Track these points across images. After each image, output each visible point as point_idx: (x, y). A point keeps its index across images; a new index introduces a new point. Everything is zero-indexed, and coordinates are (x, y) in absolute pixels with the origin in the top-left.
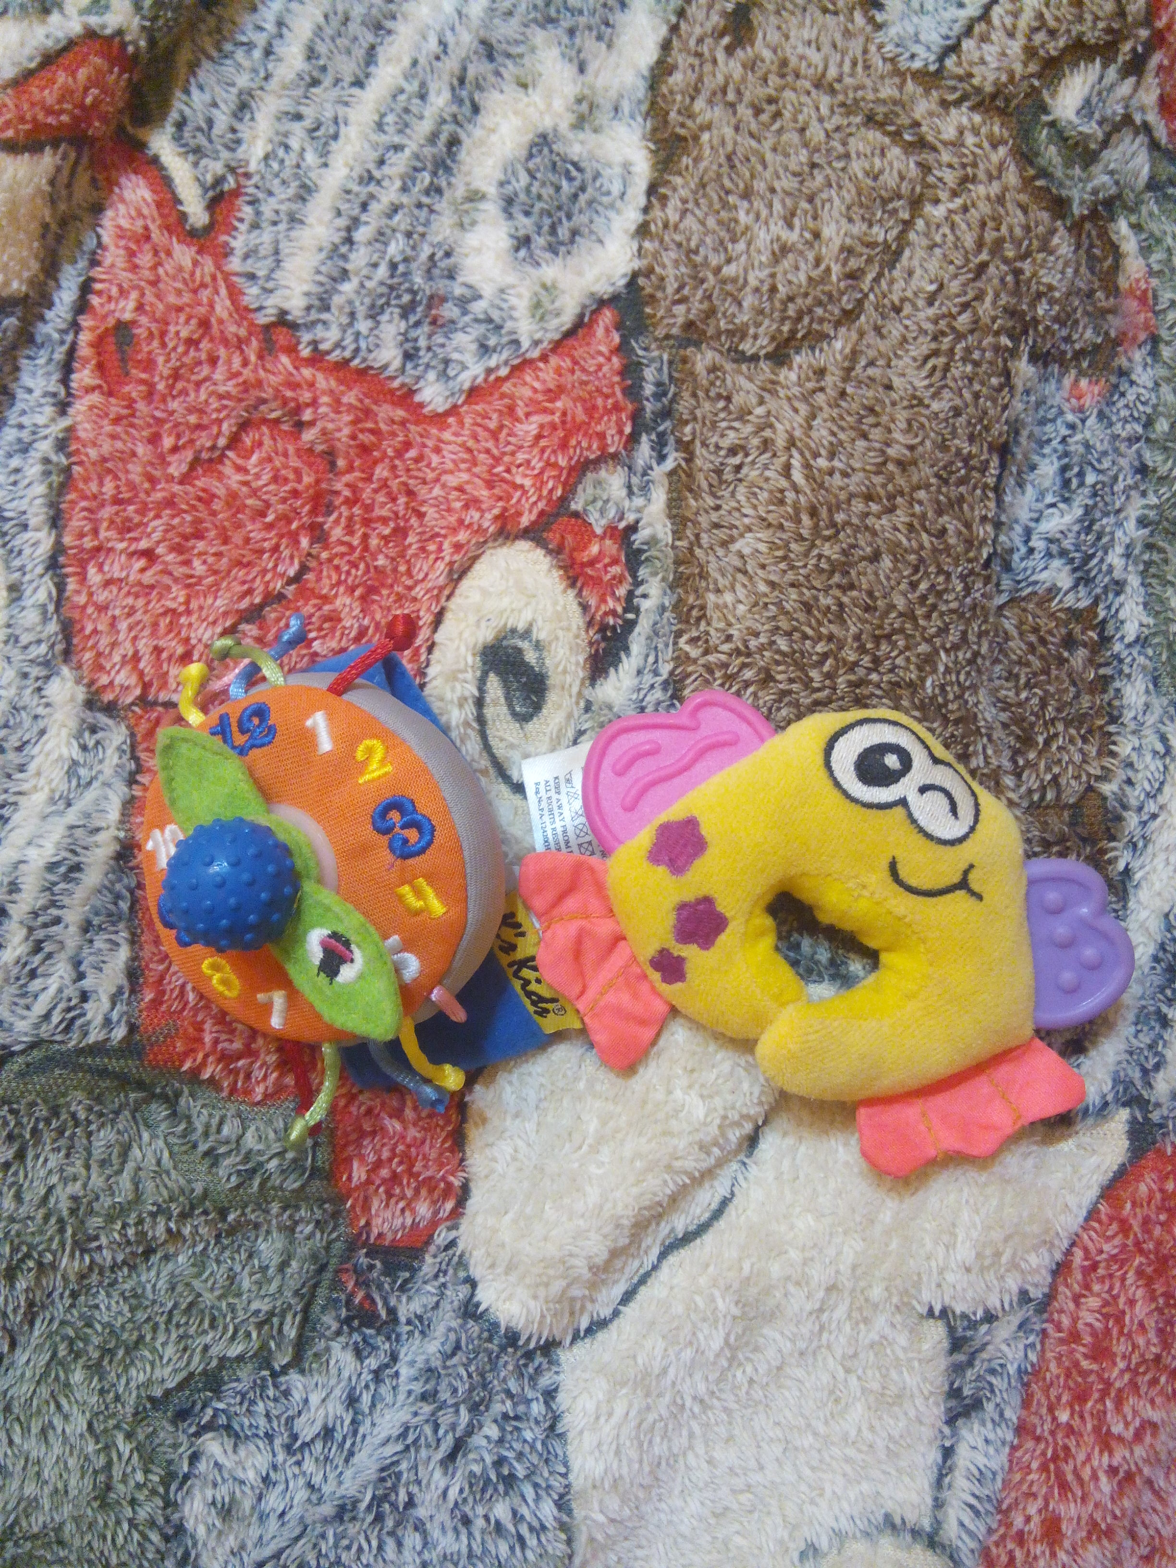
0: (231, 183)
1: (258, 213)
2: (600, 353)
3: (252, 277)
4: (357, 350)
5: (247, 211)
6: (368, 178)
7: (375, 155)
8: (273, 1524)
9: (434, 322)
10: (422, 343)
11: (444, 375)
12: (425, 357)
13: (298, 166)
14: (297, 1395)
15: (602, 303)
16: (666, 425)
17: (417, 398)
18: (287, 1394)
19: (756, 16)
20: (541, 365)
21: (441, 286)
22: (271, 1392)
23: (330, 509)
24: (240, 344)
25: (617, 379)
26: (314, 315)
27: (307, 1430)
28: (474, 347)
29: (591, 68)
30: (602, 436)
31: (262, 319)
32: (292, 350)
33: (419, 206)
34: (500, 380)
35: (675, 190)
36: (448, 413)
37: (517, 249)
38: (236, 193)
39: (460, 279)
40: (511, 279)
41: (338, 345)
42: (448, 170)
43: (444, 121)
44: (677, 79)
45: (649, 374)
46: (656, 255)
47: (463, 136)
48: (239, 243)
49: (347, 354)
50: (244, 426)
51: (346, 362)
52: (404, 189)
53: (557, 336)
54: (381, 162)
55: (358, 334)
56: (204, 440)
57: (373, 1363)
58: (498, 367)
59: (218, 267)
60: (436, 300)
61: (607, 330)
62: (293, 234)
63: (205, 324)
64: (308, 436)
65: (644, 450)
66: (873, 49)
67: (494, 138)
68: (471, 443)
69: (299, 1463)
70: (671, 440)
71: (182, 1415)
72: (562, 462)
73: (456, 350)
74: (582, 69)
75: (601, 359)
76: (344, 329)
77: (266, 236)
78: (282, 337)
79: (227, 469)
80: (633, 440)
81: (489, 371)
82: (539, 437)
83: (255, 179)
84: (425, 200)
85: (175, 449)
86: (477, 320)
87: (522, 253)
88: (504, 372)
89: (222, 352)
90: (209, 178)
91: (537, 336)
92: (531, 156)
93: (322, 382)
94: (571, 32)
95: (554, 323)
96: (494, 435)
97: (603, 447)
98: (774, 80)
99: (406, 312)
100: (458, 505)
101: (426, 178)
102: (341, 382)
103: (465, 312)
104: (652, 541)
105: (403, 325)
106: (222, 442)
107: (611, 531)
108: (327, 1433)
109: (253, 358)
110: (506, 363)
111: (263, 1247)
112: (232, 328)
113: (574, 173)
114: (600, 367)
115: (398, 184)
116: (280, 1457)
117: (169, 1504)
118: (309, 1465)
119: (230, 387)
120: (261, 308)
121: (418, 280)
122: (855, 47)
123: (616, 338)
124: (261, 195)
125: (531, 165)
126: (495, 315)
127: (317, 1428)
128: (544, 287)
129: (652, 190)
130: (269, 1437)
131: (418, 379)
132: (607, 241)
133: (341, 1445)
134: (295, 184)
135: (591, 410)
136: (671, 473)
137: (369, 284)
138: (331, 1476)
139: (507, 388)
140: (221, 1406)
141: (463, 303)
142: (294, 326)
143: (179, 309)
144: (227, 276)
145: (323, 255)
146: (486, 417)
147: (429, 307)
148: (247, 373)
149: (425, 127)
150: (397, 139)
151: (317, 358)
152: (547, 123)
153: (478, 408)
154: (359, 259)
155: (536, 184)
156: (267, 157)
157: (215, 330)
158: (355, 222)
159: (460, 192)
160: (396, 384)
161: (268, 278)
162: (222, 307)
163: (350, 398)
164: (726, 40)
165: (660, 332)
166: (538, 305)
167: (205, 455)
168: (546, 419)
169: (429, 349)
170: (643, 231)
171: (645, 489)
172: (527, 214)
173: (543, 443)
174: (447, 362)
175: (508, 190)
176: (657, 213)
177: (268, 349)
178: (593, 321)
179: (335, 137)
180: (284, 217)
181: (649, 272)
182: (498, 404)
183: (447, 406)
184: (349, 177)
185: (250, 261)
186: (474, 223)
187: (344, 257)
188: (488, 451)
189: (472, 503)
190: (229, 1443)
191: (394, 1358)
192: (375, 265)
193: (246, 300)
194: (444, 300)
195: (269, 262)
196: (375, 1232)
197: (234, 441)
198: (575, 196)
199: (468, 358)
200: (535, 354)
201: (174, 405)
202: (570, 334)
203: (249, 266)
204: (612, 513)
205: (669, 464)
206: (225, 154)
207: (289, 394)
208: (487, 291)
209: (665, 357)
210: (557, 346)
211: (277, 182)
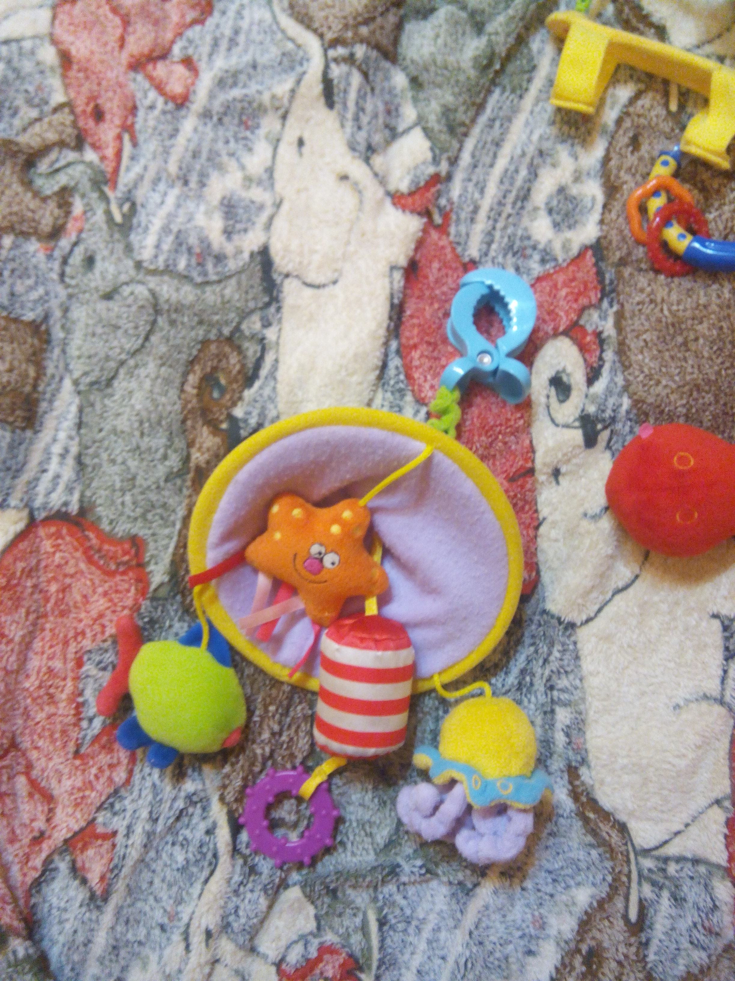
0: (448, 207)
1: (459, 218)
2: (588, 266)
3: (459, 243)
5: (455, 218)
6: (500, 203)
7: (502, 194)
9: (524, 256)
10: (520, 265)
12: (522, 270)
13: (472, 199)
15: (587, 248)
16: (614, 295)
19: (640, 138)
21: (526, 243)
25: (595, 276)
30: (589, 298)
33: (518, 214)
37: (555, 227)
38: (451, 211)
40: (553, 237)
42: (527, 200)
45: (607, 276)
47: (532, 187)
48: (452, 230)
52: (513, 208)
53: (572, 258)
54: (504, 197)
58: (549, 269)
59: (446, 239)
60: (524, 248)
62: (473, 226)
65: (605, 304)
67: (543, 187)
70: (616, 300)
77: (462, 228)
81: (546, 270)
83: (456, 205)
84: (520, 212)
90: (442, 206)
92: (558, 194)
95: (571, 253)
97: (590, 302)
99: (515, 254)
101: (519, 204)
103: (535, 250)
104: (609, 337)
105: (514, 259)
107: (594, 333)
109: (461, 275)
110: (553, 268)
112: (453, 264)
113: (574, 201)
114: (588, 271)
115: (511, 206)
120: (463, 256)
121: (518, 242)
124: (460, 211)
125: (559, 197)
134: (472, 206)
136: (616, 313)
137: (502, 245)
144: (450, 243)
145: (484, 234)
147: (522, 251)
149: (519, 184)
150: (510, 188)
154: (497, 235)
155: (561, 204)
156: (460, 196)
157: (448, 264)
158: (496, 221)
159: (531, 207)
161: (465, 243)
165: (611, 261)
166: (565, 246)
169: (523, 266)
171: (606, 318)
172: (558, 214)
175: (550, 206)
179: (485, 187)
180: (469, 220)
184: (493, 203)
187: (492, 234)
192: (503, 237)
193: (458, 253)
195: (465, 238)
200: (565, 264)
202: (576, 258)
203: (457, 239)
204: (594, 326)
205: (615, 309)
208: (544, 241)
209: (613, 270)
211: (465, 205)
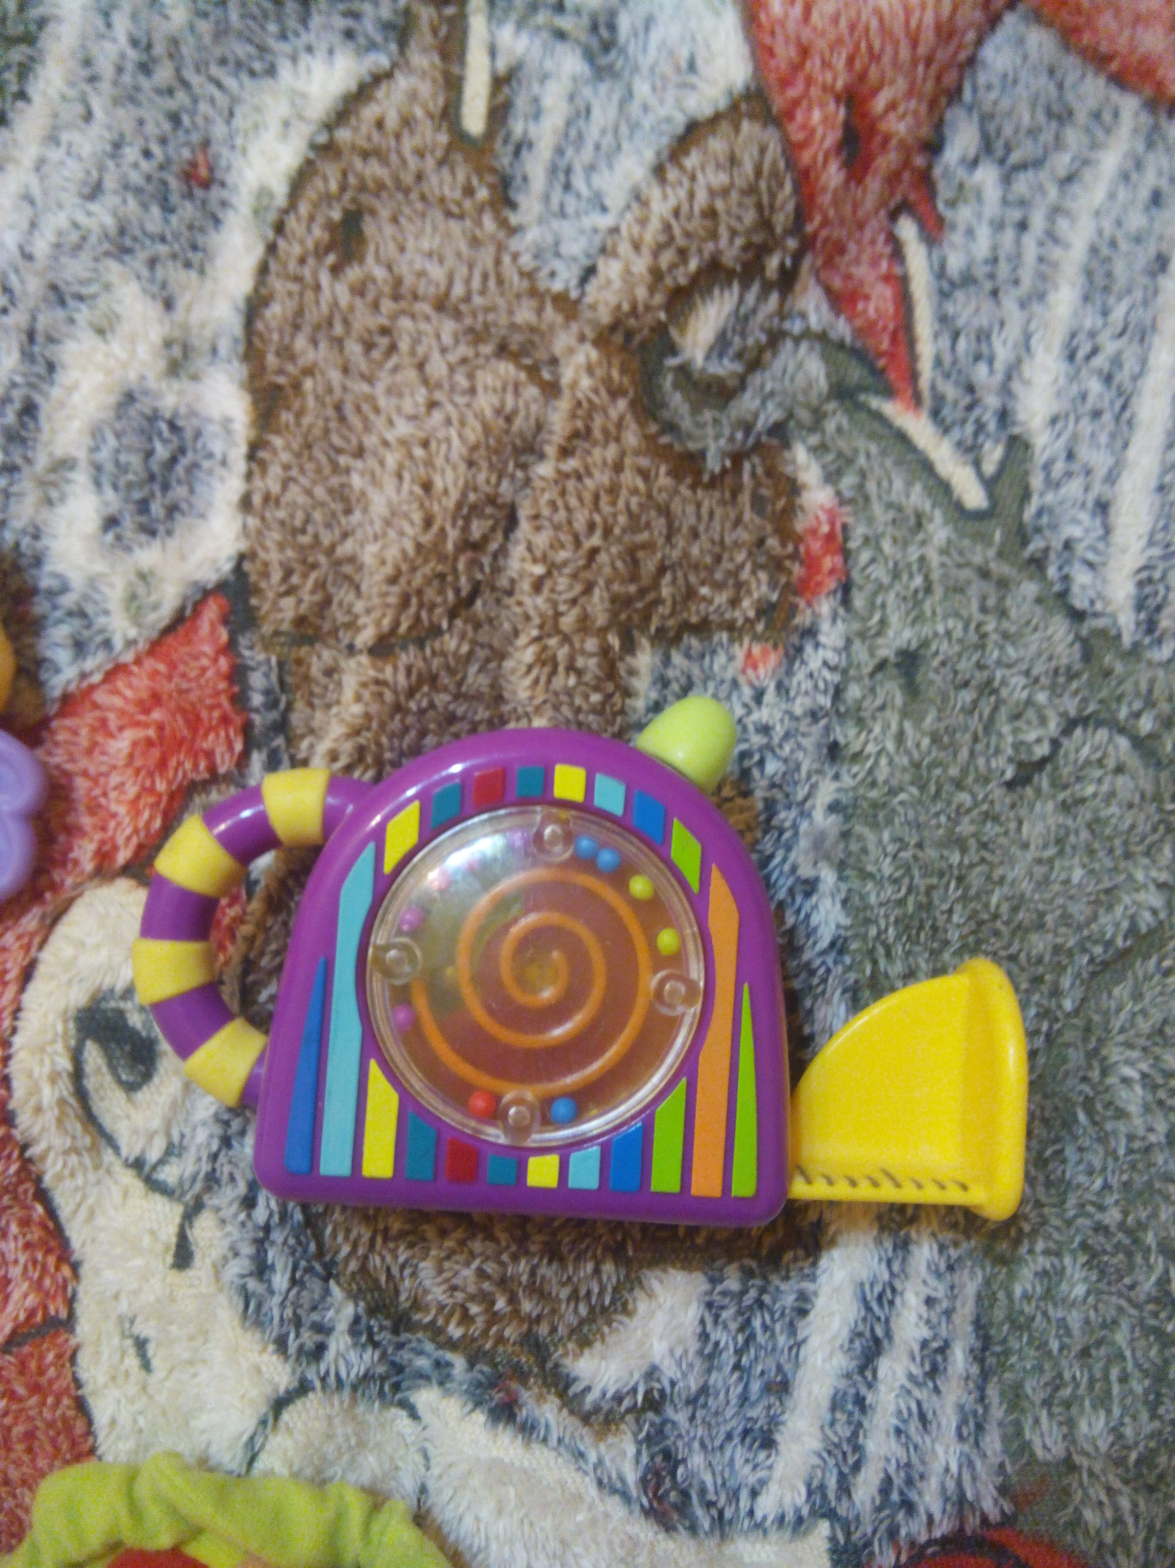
20: (135, 670)
28: (70, 644)
29: (181, 304)
34: (94, 687)
35: (275, 453)
39: (48, 568)
43: (15, 384)
44: (275, 312)
46: (259, 535)
61: (213, 626)
66: (506, 259)
72: (161, 786)
74: (169, 305)
75: (205, 662)
80: (244, 758)
82: (132, 755)
86: (69, 614)
87: (111, 536)
88: (97, 678)
91: (132, 635)
94: (152, 263)
98: (387, 305)
122: (486, 257)
123: (223, 635)
126: (87, 608)
128: (140, 575)
129: (252, 453)
132: (210, 516)
135: (194, 725)
139: (100, 697)
141: (53, 596)
152: (132, 377)
164: (331, 259)
168: (140, 734)
170: (245, 503)
173: (137, 763)
176: (258, 483)
178: (196, 615)
181: (254, 556)
182: (90, 717)
186: (62, 497)
194: (33, 593)
198: (172, 461)
210: (154, 646)
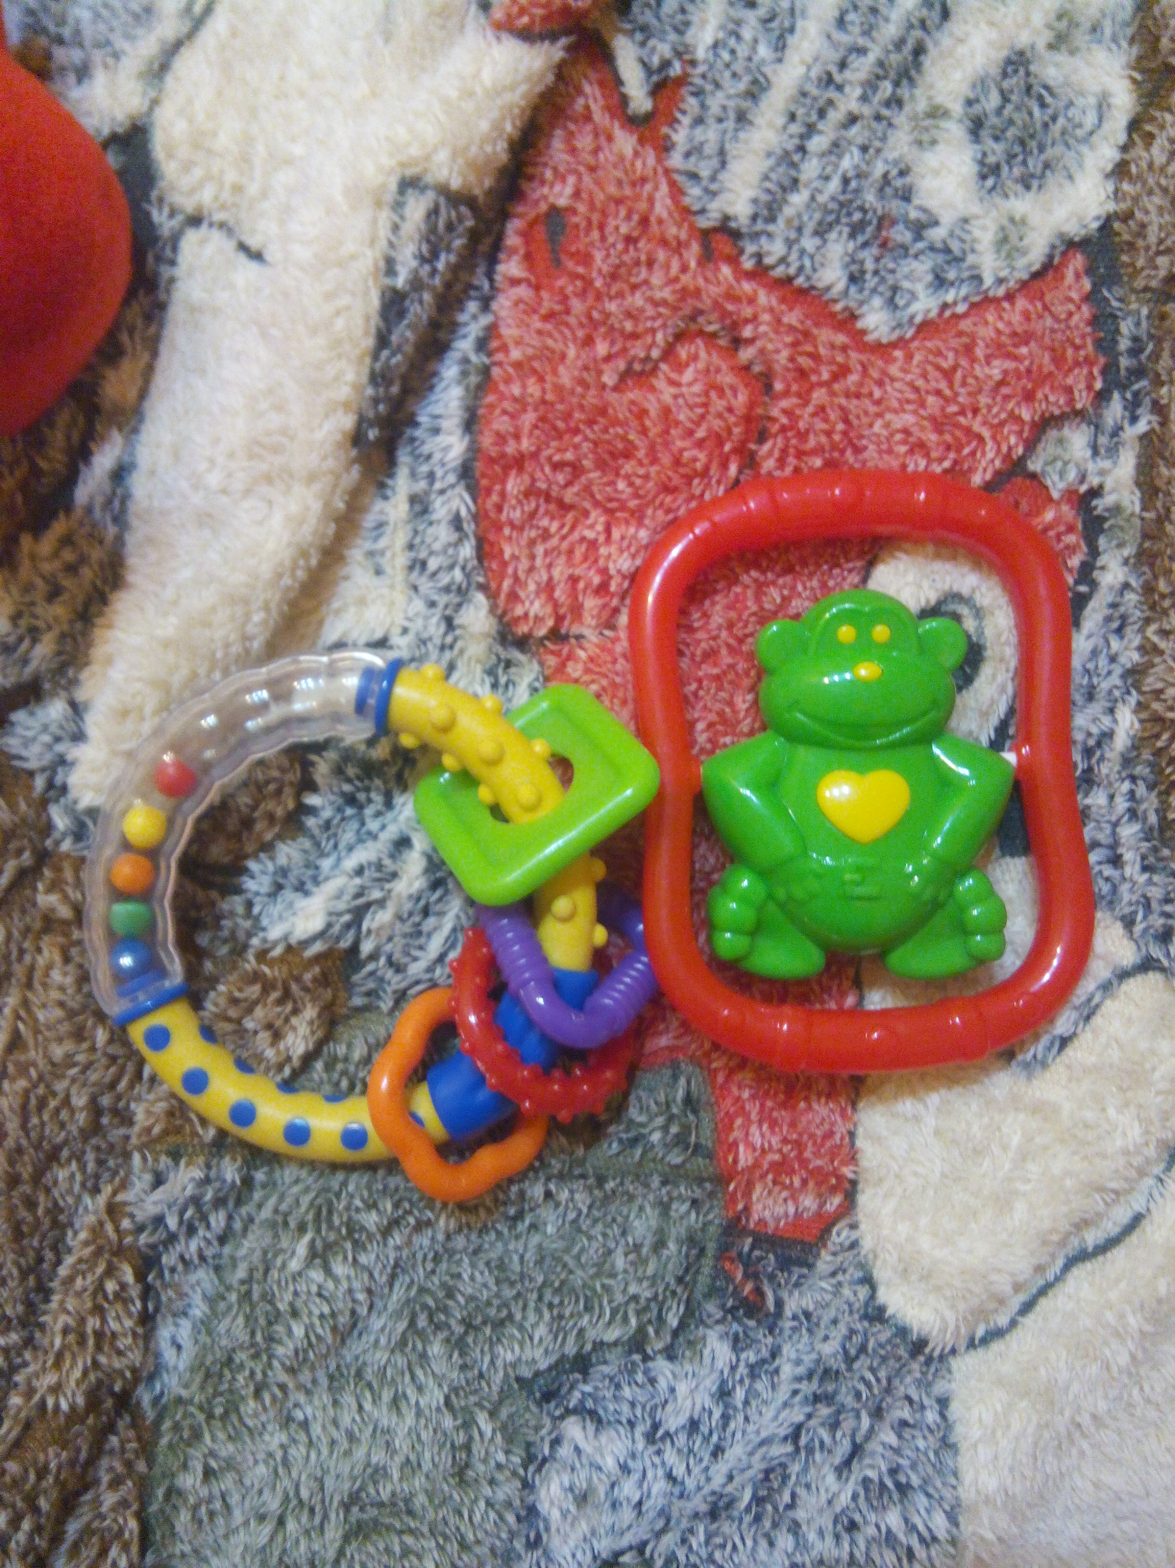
0: (676, 69)
1: (703, 106)
2: (1070, 300)
3: (694, 176)
4: (801, 269)
5: (692, 103)
6: (828, 80)
7: (836, 56)
8: (627, 1515)
9: (884, 245)
10: (869, 265)
11: (891, 303)
12: (871, 281)
13: (750, 59)
14: (663, 1384)
15: (1071, 245)
16: (1142, 384)
17: (860, 325)
18: (652, 1381)
20: (1006, 305)
21: (896, 207)
22: (640, 1377)
23: (762, 438)
24: (679, 247)
25: (1089, 329)
26: (760, 226)
27: (673, 1420)
28: (930, 278)
30: (1069, 390)
31: (703, 223)
32: (734, 260)
33: (878, 118)
34: (956, 317)
35: (1162, 127)
36: (893, 345)
37: (983, 177)
38: (682, 81)
39: (916, 201)
40: (975, 209)
41: (783, 260)
42: (911, 80)
43: (911, 26)
45: (1126, 327)
46: (1136, 199)
47: (930, 45)
48: (680, 137)
49: (792, 271)
50: (680, 337)
51: (790, 280)
52: (864, 98)
53: (1025, 276)
54: (843, 65)
55: (802, 252)
56: (638, 350)
57: (750, 1356)
58: (955, 303)
59: (659, 160)
60: (885, 221)
61: (1078, 276)
62: (742, 135)
63: (644, 221)
64: (746, 354)
65: (1115, 410)
67: (961, 50)
68: (920, 383)
69: (659, 1452)
70: (1147, 401)
71: (548, 1396)
72: (1026, 415)
73: (906, 277)
75: (1071, 307)
76: (790, 243)
77: (710, 135)
78: (723, 245)
79: (660, 383)
80: (1102, 397)
81: (945, 306)
82: (1001, 383)
83: (701, 69)
84: (885, 112)
85: (608, 358)
86: (932, 248)
87: (990, 182)
88: (961, 309)
89: (661, 255)
90: (656, 61)
91: (1003, 274)
92: (1005, 75)
93: (763, 298)
95: (1021, 262)
96: (948, 374)
97: (1071, 401)
99: (856, 230)
100: (903, 449)
101: (886, 88)
102: (783, 300)
103: (918, 237)
104: (1117, 509)
105: (851, 246)
106: (655, 353)
107: (1070, 495)
108: (693, 1425)
109: (693, 264)
110: (965, 299)
111: (636, 1223)
112: (672, 231)
113: (1048, 99)
114: (1070, 314)
115: (858, 92)
116: (640, 1444)
117: (527, 1486)
118: (670, 1456)
119: (666, 294)
120: (703, 211)
121: (870, 198)
123: (1087, 285)
124: (709, 87)
125: (1006, 84)
126: (955, 246)
127: (682, 1419)
128: (1012, 220)
129: (1134, 125)
130: (631, 1424)
131: (861, 303)
132: (1078, 177)
133: (707, 1439)
134: (747, 79)
135: (1058, 359)
136: (1144, 438)
137: (821, 199)
138: (696, 1470)
139: (965, 325)
140: (588, 1389)
141: (919, 229)
142: (736, 235)
143: (618, 202)
144: (667, 172)
145: (771, 162)
146: (939, 353)
147: (879, 228)
148: (685, 279)
149: (891, 30)
150: (861, 41)
151: (760, 272)
152: (1024, 39)
153: (929, 344)
154: (810, 169)
155: (1009, 107)
156: (715, 45)
157: (654, 228)
158: (811, 129)
159: (922, 106)
160: (839, 307)
161: (713, 178)
162: (662, 206)
163: (792, 318)
165: (1140, 283)
166: (1005, 240)
167: (637, 367)
168: (1010, 365)
169: (876, 273)
170: (1120, 171)
171: (1113, 451)
172: (996, 139)
173: (1005, 390)
174: (895, 289)
175: (977, 109)
176: (1139, 151)
177: (708, 257)
178: (1063, 264)
179: (792, 30)
180: (732, 115)
181: (1126, 217)
182: (955, 343)
183: (894, 336)
184: (807, 78)
185: (693, 159)
186: (934, 142)
187: (794, 165)
188: (938, 393)
189: (920, 447)
190: (591, 1427)
191: (775, 1354)
192: (827, 178)
193: (687, 201)
194: (894, 222)
195: (715, 162)
196: (755, 1217)
197: (668, 353)
198: (1046, 125)
199: (920, 289)
200: (1001, 292)
201: (612, 307)
202: (1037, 275)
203: (690, 165)
204: (1072, 475)
205: (1142, 427)
206: (673, 36)
207: (730, 307)
208: (947, 219)
209: (1145, 311)
210: (1024, 285)
211: (727, 74)
